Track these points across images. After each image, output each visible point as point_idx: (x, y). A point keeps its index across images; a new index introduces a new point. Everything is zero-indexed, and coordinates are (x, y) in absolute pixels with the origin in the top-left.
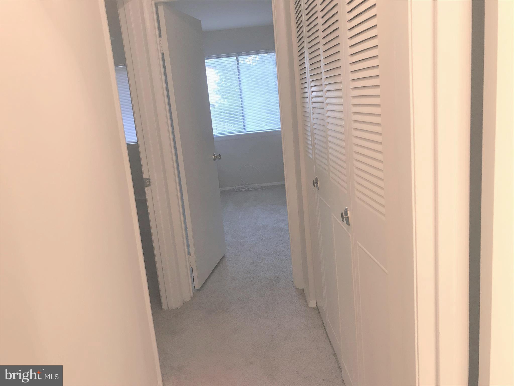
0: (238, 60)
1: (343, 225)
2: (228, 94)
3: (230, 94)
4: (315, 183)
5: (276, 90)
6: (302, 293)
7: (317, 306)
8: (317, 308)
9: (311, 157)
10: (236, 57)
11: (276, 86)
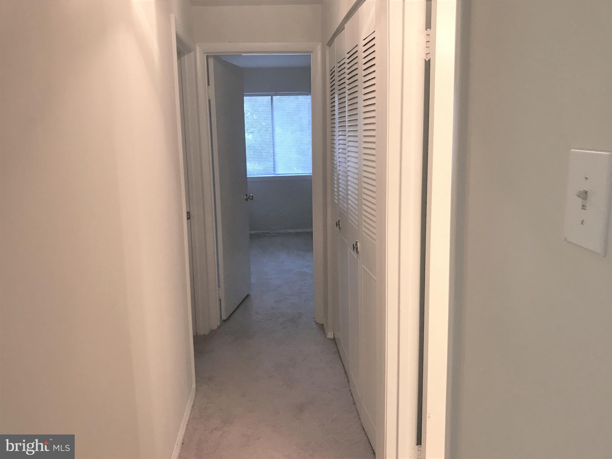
0: (272, 98)
1: (354, 253)
2: (254, 128)
3: (256, 128)
4: (338, 224)
5: (309, 128)
6: (322, 327)
7: (334, 337)
8: (334, 339)
9: (336, 202)
10: (270, 97)
11: (310, 123)
